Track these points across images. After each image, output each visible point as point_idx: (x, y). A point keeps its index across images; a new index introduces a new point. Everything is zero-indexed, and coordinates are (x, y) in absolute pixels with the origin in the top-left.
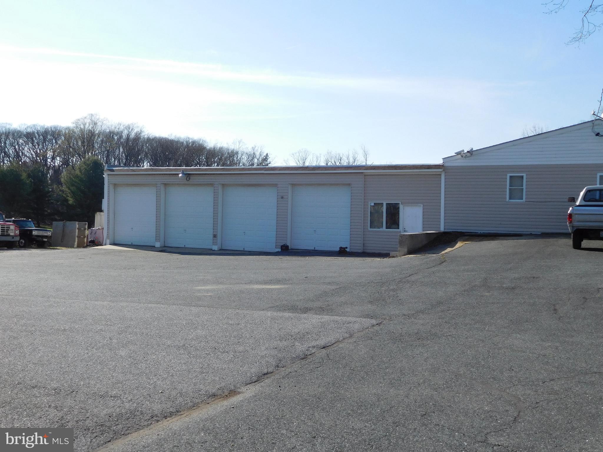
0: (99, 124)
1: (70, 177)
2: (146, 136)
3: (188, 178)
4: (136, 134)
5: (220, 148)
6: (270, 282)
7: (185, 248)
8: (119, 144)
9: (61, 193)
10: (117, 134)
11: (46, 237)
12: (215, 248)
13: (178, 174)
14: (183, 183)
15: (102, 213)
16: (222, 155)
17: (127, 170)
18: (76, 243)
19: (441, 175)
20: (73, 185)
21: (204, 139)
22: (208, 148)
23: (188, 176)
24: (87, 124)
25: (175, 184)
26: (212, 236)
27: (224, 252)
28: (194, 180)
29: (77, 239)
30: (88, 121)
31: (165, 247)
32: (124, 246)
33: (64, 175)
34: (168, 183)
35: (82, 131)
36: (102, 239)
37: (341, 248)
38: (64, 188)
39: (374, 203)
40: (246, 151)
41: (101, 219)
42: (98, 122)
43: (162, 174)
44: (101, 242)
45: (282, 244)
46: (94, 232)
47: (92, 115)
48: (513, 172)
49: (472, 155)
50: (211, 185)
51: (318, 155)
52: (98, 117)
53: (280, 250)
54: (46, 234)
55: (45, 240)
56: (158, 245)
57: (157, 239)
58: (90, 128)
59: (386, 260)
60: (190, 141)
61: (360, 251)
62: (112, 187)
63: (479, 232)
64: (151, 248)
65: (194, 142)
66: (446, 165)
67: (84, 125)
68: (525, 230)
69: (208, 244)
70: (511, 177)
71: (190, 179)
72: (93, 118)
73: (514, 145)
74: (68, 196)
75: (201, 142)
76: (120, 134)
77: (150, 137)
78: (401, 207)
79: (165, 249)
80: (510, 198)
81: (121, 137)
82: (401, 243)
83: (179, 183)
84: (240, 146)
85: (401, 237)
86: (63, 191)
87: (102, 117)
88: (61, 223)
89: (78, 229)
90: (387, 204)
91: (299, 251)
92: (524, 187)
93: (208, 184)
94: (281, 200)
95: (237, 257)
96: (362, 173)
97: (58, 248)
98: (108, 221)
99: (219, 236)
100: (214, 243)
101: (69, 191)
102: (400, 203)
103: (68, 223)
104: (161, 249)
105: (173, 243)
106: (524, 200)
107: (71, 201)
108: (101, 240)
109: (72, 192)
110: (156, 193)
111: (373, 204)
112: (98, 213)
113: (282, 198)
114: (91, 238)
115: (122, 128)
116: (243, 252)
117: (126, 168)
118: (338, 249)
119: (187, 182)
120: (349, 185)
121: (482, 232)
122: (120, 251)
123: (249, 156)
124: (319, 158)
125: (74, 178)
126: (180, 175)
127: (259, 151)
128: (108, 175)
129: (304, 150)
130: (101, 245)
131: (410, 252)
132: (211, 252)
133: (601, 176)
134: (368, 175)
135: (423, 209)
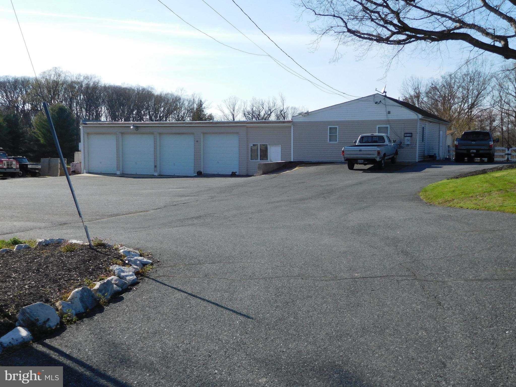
0: (63, 75)
1: (40, 121)
2: (103, 85)
3: (137, 129)
4: (94, 83)
5: (166, 95)
6: (180, 188)
7: (136, 174)
8: (80, 91)
9: (33, 134)
10: (78, 83)
11: (38, 169)
12: (156, 174)
13: (130, 127)
14: (134, 132)
15: (79, 152)
16: (168, 100)
17: (96, 124)
18: (59, 173)
19: (291, 127)
20: (43, 128)
21: (152, 87)
22: (156, 94)
23: (137, 128)
24: (53, 76)
25: (128, 133)
26: (154, 166)
27: (161, 177)
28: (140, 130)
29: (59, 170)
30: (53, 73)
31: (123, 174)
32: (98, 174)
33: (33, 118)
34: (124, 132)
35: (49, 82)
36: (80, 169)
37: (233, 172)
38: (36, 130)
39: (253, 145)
40: (186, 97)
41: (78, 157)
42: (61, 73)
43: (120, 126)
44: (80, 172)
45: (198, 171)
46: (74, 165)
47: (56, 68)
48: (332, 125)
49: (308, 115)
50: (152, 133)
51: (245, 101)
52: (61, 70)
53: (196, 175)
54: (37, 167)
55: (37, 171)
56: (118, 173)
57: (118, 169)
58: (55, 79)
59: (252, 177)
60: (141, 89)
61: (244, 174)
62: (86, 135)
63: (313, 161)
64: (114, 175)
65: (144, 89)
66: (294, 121)
67: (50, 75)
68: (337, 159)
69: (151, 171)
70: (330, 128)
71: (138, 129)
72: (57, 70)
73: (332, 109)
74: (40, 137)
75: (150, 90)
76: (80, 84)
77: (107, 86)
78: (269, 147)
79: (123, 175)
80: (330, 141)
81: (82, 86)
82: (259, 168)
83: (131, 132)
84: (182, 93)
85: (259, 165)
86: (34, 133)
87: (64, 70)
88: (47, 160)
89: (60, 163)
90: (260, 145)
91: (207, 175)
92: (337, 134)
93: (150, 133)
94: (197, 143)
95: (168, 179)
96: (245, 126)
97: (46, 176)
98: (84, 157)
99: (158, 167)
100: (155, 171)
101: (40, 133)
102: (268, 144)
103: (52, 159)
104: (121, 175)
105: (128, 171)
106: (337, 142)
107: (42, 141)
109: (43, 133)
110: (116, 139)
112: (76, 152)
113: (197, 141)
114: (72, 169)
115: (82, 79)
116: (173, 176)
117: (95, 122)
118: (231, 173)
119: (136, 132)
120: (238, 133)
121: (315, 161)
122: (94, 177)
123: (190, 101)
124: (246, 104)
125: (44, 122)
126: (132, 127)
127: (198, 97)
128: (83, 127)
129: (233, 97)
130: (80, 173)
131: (264, 173)
132: (153, 177)
133: (379, 127)
134: (249, 127)
135: (281, 148)
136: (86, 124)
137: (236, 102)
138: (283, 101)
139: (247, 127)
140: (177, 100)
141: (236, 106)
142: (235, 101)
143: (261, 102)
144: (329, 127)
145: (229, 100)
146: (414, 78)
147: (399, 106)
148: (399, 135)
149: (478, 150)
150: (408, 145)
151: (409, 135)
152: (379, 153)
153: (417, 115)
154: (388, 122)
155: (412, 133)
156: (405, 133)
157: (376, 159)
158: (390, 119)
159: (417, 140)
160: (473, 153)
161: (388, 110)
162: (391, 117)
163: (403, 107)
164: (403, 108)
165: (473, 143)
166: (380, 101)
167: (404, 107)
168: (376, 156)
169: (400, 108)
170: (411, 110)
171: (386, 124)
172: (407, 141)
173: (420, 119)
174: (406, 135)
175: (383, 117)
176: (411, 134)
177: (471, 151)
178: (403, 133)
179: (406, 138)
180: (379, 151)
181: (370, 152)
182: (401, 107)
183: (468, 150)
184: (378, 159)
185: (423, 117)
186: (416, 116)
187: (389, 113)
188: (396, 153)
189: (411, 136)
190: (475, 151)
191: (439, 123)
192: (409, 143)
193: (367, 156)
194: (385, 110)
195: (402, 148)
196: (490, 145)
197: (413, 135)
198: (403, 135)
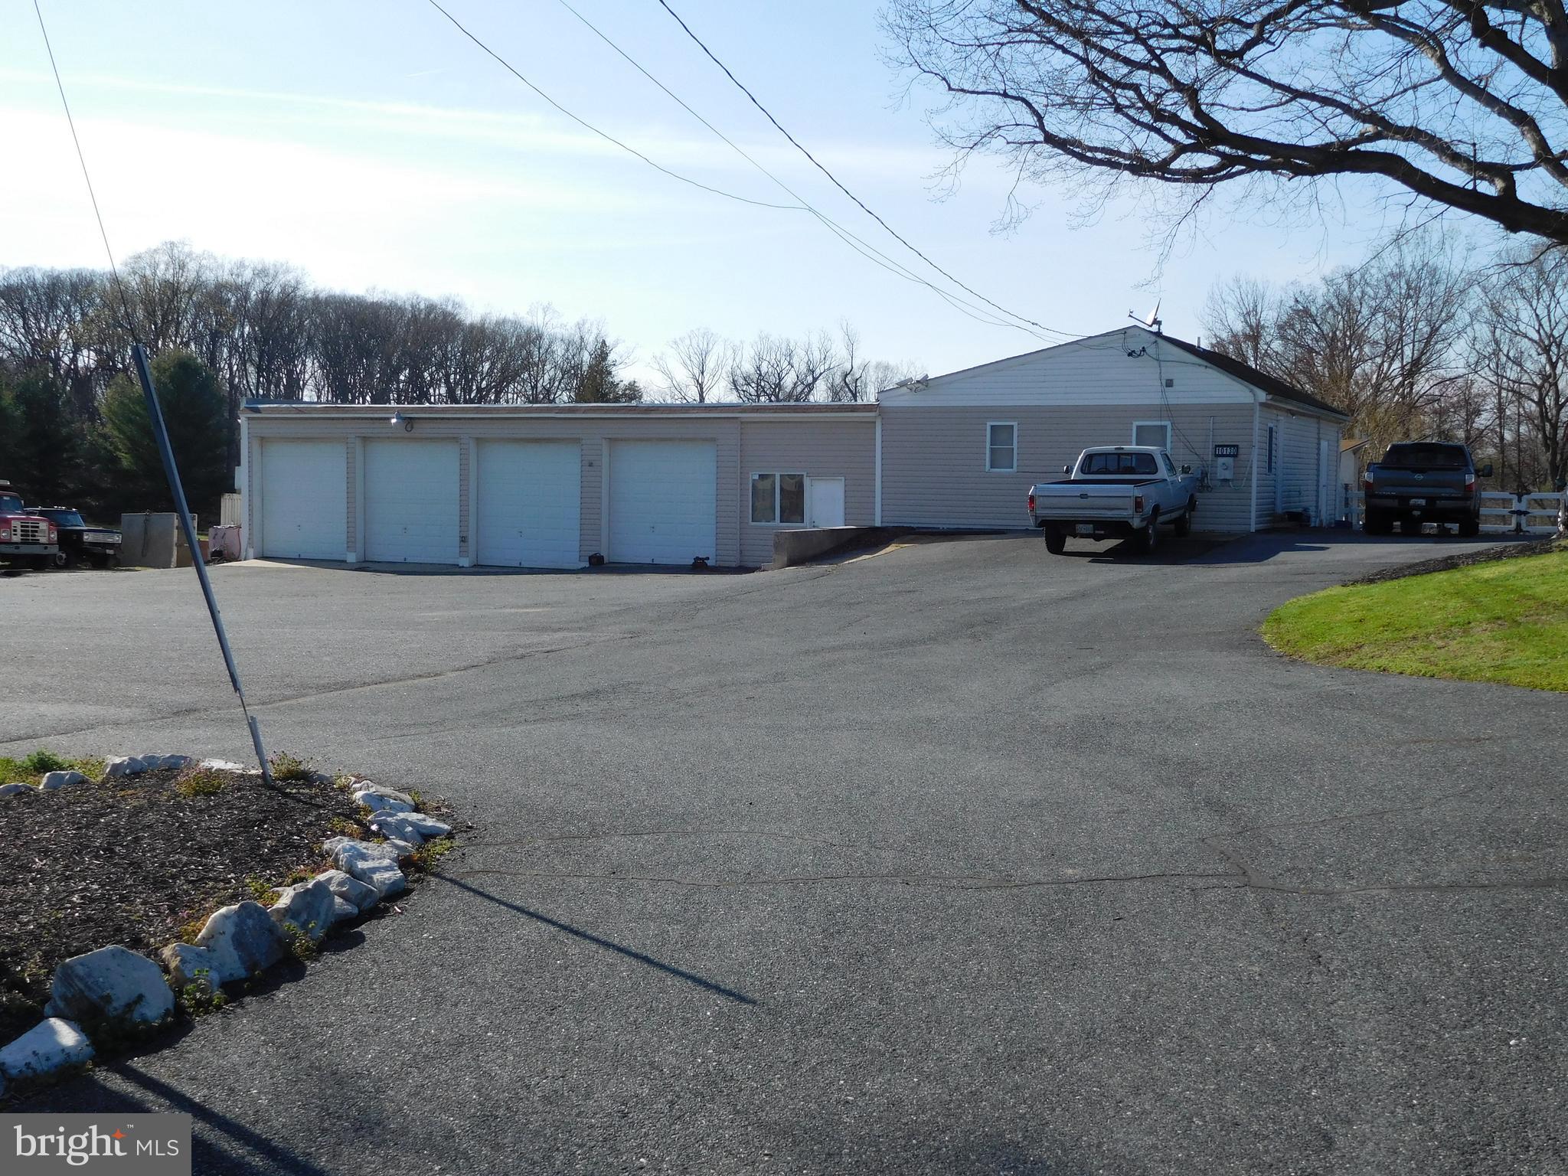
0: (192, 266)
1: (122, 402)
2: (309, 295)
3: (409, 426)
4: (283, 289)
5: (497, 323)
6: (536, 605)
7: (405, 563)
8: (242, 312)
9: (100, 440)
10: (238, 288)
11: (111, 546)
12: (465, 562)
13: (389, 419)
14: (401, 436)
15: (235, 496)
16: (505, 339)
17: (288, 411)
18: (174, 559)
19: (875, 422)
20: (130, 421)
21: (457, 300)
22: (468, 322)
23: (409, 422)
24: (162, 267)
25: (384, 438)
26: (458, 539)
27: (481, 570)
28: (420, 430)
29: (175, 549)
30: (163, 259)
31: (366, 561)
32: (291, 561)
33: (102, 394)
34: (371, 435)
35: (150, 286)
36: (238, 547)
37: (697, 559)
38: (109, 429)
39: (760, 475)
40: (559, 332)
41: (233, 509)
42: (188, 260)
43: (358, 418)
44: (237, 554)
45: (591, 554)
46: (220, 534)
47: (172, 243)
48: (1003, 418)
49: (926, 386)
50: (455, 439)
51: (737, 343)
52: (187, 249)
53: (587, 565)
54: (110, 540)
55: (110, 552)
56: (351, 558)
57: (351, 545)
58: (169, 276)
59: (756, 574)
60: (422, 306)
61: (734, 565)
62: (256, 447)
63: (941, 526)
64: (339, 564)
65: (431, 308)
66: (885, 404)
67: (156, 266)
68: (1018, 523)
69: (450, 554)
70: (992, 426)
71: (412, 428)
72: (175, 251)
73: (999, 372)
74: (120, 450)
75: (449, 308)
76: (242, 290)
78: (807, 482)
79: (365, 566)
80: (992, 467)
81: (246, 297)
82: (777, 546)
83: (392, 436)
84: (547, 319)
85: (777, 536)
86: (105, 437)
87: (197, 250)
88: (139, 517)
89: (177, 528)
90: (783, 477)
92: (1015, 446)
93: (448, 438)
94: (590, 468)
95: (502, 577)
96: (737, 418)
97: (136, 568)
98: (251, 510)
99: (472, 540)
100: (463, 553)
101: (122, 436)
102: (805, 474)
103: (156, 516)
104: (359, 566)
105: (380, 554)
106: (1015, 469)
107: (126, 461)
108: (235, 551)
109: (129, 438)
110: (345, 456)
111: (757, 477)
112: (226, 496)
113: (591, 465)
114: (214, 546)
115: (247, 275)
116: (517, 570)
117: (285, 406)
118: (691, 562)
119: (407, 435)
120: (713, 440)
121: (945, 527)
122: (278, 570)
123: (569, 344)
124: (740, 352)
125: (133, 404)
126: (394, 421)
127: (595, 331)
128: (249, 418)
129: (702, 331)
130: (237, 559)
131: (791, 562)
132: (457, 570)
133: (1138, 427)
134: (748, 422)
135: (845, 486)
136: (257, 411)
137: (711, 345)
138: (851, 346)
139: (742, 423)
140: (531, 339)
141: (708, 359)
142: (705, 344)
143: (784, 346)
144: (989, 424)
145: (687, 342)
146: (1243, 282)
147: (1200, 365)
148: (1199, 451)
149: (1431, 500)
150: (1226, 480)
151: (1229, 450)
152: (1138, 504)
153: (1251, 391)
154: (1166, 410)
155: (1237, 446)
156: (1216, 446)
157: (1130, 521)
158: (1172, 401)
159: (1251, 467)
160: (1418, 507)
161: (1165, 377)
162: (1174, 397)
163: (1210, 368)
164: (1210, 371)
165: (1419, 477)
166: (1144, 349)
167: (1214, 367)
168: (1130, 512)
169: (1201, 369)
170: (1234, 377)
171: (1161, 418)
172: (1223, 468)
173: (1262, 405)
174: (1219, 451)
175: (1152, 396)
176: (1234, 450)
177: (1412, 501)
178: (1211, 446)
179: (1221, 460)
180: (1139, 500)
181: (1113, 502)
182: (1206, 367)
183: (1404, 499)
184: (1136, 523)
185: (1270, 397)
186: (1251, 395)
187: (1170, 383)
188: (1192, 505)
189: (1235, 456)
190: (1423, 502)
191: (1318, 418)
192: (1228, 475)
193: (1103, 512)
194: (1158, 376)
195: (1207, 488)
196: (1467, 483)
197: (1241, 451)
198: (1210, 451)
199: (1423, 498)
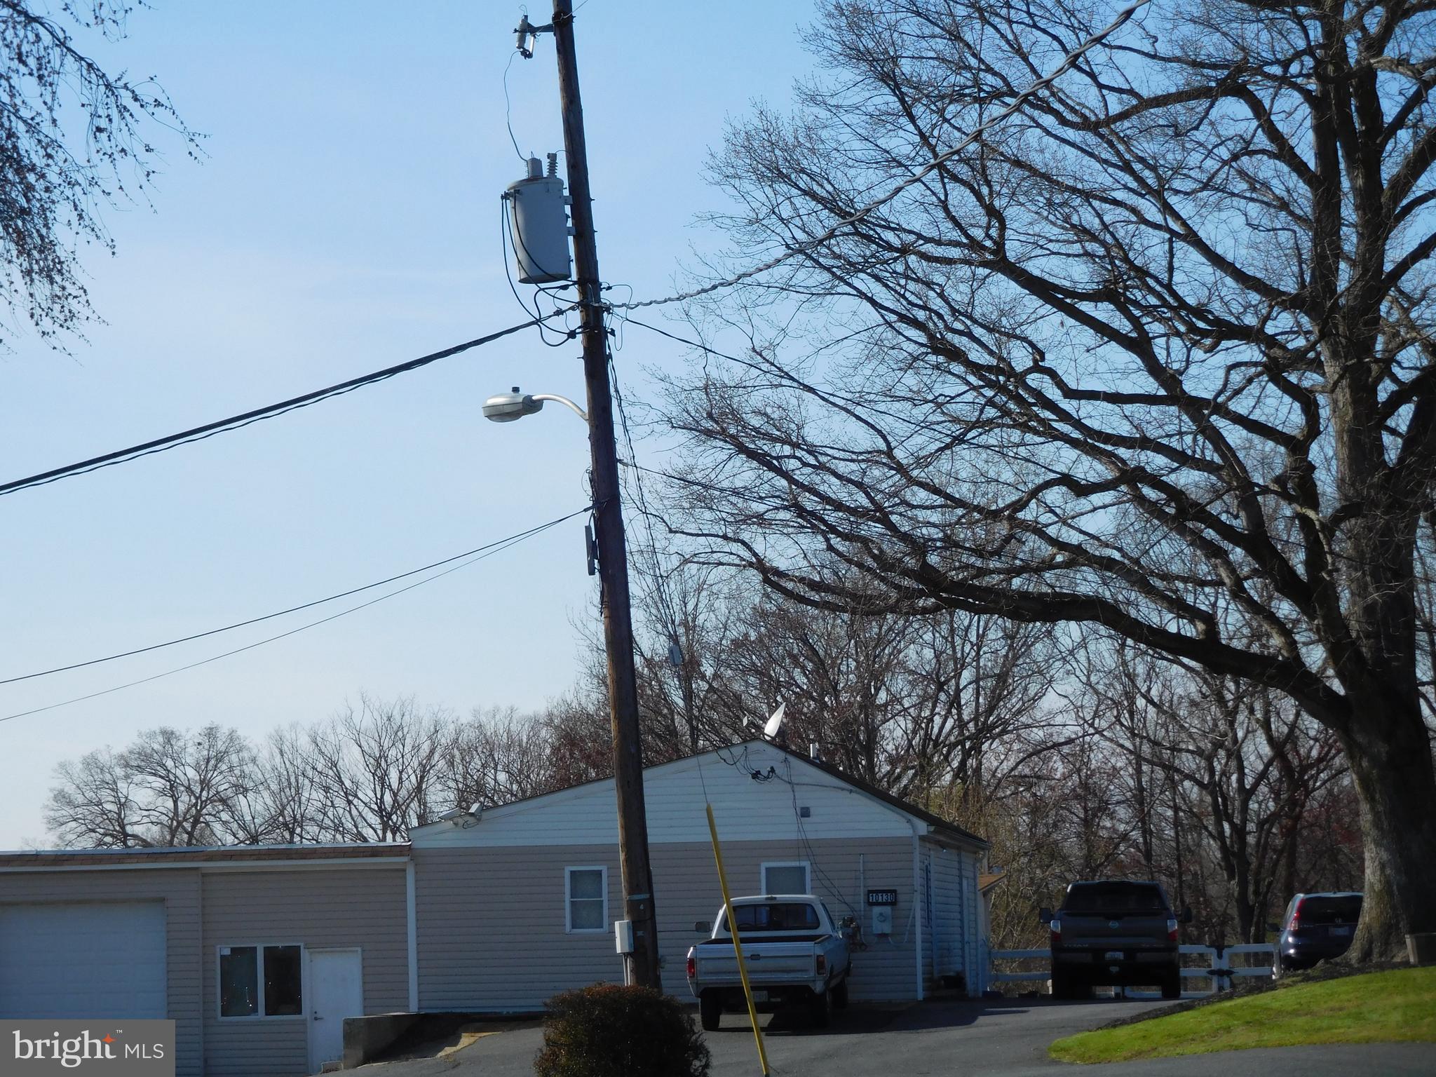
19: (404, 870)
39: (233, 950)
48: (582, 862)
49: (479, 820)
66: (417, 845)
70: (573, 873)
78: (305, 955)
80: (574, 927)
82: (349, 1038)
90: (266, 949)
92: (605, 897)
96: (197, 869)
102: (302, 945)
106: (606, 927)
111: (227, 952)
120: (163, 900)
121: (512, 1010)
131: (368, 1058)
133: (768, 869)
134: (213, 874)
135: (363, 959)
139: (204, 875)
144: (568, 869)
147: (843, 789)
148: (848, 899)
149: (1130, 952)
150: (883, 936)
151: (885, 897)
152: (820, 964)
153: (909, 821)
154: (804, 847)
155: (894, 891)
156: (870, 892)
158: (811, 836)
159: (914, 918)
160: (1115, 962)
161: (800, 804)
162: (815, 830)
163: (856, 792)
164: (854, 795)
165: (1114, 924)
166: (772, 770)
167: (858, 790)
168: (812, 974)
169: (846, 793)
170: (886, 804)
171: (799, 857)
172: (879, 921)
173: (922, 838)
174: (873, 898)
175: (784, 829)
176: (891, 898)
177: (1108, 955)
178: (862, 891)
179: (877, 910)
180: (821, 959)
181: (791, 963)
182: (851, 791)
183: (1098, 952)
184: (818, 987)
185: (932, 829)
186: (908, 825)
187: (805, 813)
188: (847, 971)
189: (893, 904)
190: (1120, 955)
191: (959, 848)
192: (887, 928)
193: (779, 975)
194: (791, 803)
195: (863, 946)
196: (1170, 931)
197: (901, 898)
198: (862, 898)
199: (1119, 950)
